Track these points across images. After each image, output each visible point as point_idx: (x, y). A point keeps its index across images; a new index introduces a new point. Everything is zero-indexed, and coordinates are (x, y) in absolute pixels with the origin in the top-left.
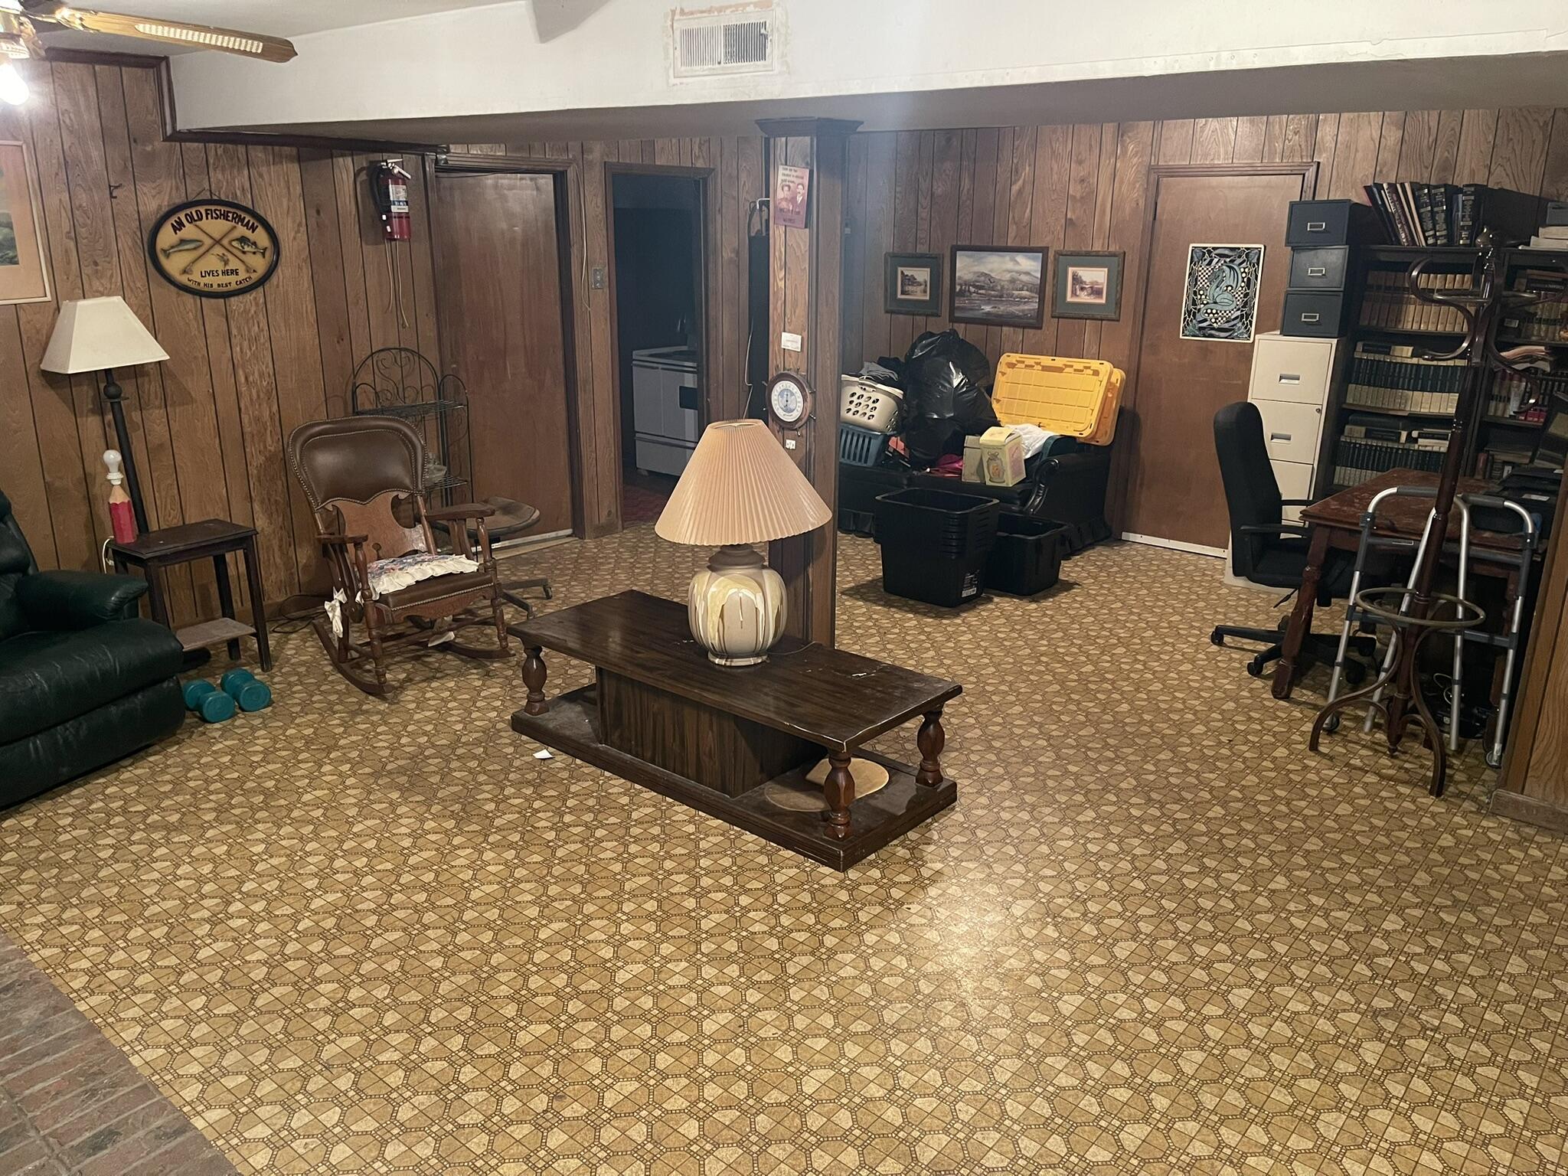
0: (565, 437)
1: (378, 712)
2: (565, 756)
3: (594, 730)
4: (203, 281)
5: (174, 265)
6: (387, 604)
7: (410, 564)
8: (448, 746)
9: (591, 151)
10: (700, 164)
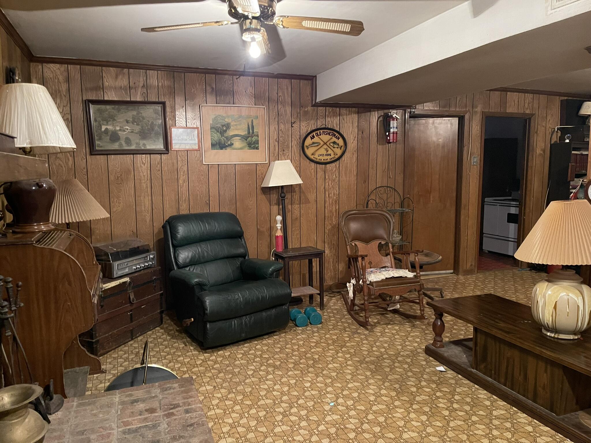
0: (454, 229)
1: (364, 334)
2: (452, 372)
3: (469, 361)
4: (318, 158)
5: (309, 152)
6: (372, 286)
7: (384, 271)
8: (394, 355)
9: (476, 107)
10: (528, 112)
